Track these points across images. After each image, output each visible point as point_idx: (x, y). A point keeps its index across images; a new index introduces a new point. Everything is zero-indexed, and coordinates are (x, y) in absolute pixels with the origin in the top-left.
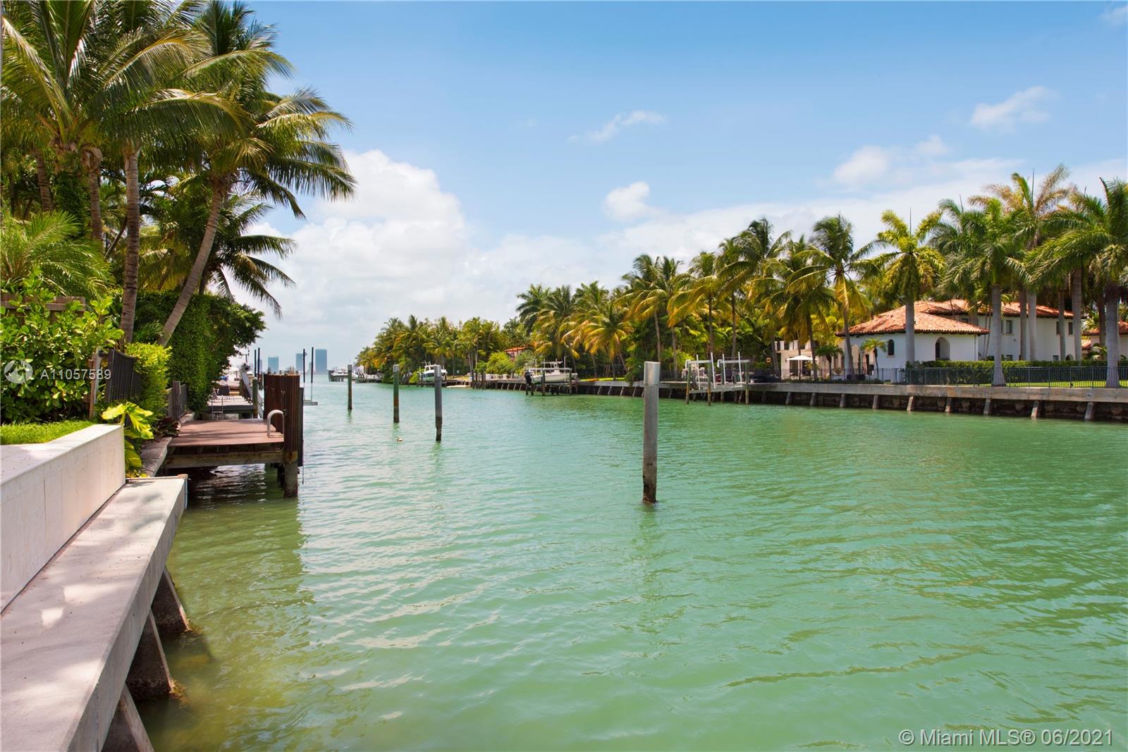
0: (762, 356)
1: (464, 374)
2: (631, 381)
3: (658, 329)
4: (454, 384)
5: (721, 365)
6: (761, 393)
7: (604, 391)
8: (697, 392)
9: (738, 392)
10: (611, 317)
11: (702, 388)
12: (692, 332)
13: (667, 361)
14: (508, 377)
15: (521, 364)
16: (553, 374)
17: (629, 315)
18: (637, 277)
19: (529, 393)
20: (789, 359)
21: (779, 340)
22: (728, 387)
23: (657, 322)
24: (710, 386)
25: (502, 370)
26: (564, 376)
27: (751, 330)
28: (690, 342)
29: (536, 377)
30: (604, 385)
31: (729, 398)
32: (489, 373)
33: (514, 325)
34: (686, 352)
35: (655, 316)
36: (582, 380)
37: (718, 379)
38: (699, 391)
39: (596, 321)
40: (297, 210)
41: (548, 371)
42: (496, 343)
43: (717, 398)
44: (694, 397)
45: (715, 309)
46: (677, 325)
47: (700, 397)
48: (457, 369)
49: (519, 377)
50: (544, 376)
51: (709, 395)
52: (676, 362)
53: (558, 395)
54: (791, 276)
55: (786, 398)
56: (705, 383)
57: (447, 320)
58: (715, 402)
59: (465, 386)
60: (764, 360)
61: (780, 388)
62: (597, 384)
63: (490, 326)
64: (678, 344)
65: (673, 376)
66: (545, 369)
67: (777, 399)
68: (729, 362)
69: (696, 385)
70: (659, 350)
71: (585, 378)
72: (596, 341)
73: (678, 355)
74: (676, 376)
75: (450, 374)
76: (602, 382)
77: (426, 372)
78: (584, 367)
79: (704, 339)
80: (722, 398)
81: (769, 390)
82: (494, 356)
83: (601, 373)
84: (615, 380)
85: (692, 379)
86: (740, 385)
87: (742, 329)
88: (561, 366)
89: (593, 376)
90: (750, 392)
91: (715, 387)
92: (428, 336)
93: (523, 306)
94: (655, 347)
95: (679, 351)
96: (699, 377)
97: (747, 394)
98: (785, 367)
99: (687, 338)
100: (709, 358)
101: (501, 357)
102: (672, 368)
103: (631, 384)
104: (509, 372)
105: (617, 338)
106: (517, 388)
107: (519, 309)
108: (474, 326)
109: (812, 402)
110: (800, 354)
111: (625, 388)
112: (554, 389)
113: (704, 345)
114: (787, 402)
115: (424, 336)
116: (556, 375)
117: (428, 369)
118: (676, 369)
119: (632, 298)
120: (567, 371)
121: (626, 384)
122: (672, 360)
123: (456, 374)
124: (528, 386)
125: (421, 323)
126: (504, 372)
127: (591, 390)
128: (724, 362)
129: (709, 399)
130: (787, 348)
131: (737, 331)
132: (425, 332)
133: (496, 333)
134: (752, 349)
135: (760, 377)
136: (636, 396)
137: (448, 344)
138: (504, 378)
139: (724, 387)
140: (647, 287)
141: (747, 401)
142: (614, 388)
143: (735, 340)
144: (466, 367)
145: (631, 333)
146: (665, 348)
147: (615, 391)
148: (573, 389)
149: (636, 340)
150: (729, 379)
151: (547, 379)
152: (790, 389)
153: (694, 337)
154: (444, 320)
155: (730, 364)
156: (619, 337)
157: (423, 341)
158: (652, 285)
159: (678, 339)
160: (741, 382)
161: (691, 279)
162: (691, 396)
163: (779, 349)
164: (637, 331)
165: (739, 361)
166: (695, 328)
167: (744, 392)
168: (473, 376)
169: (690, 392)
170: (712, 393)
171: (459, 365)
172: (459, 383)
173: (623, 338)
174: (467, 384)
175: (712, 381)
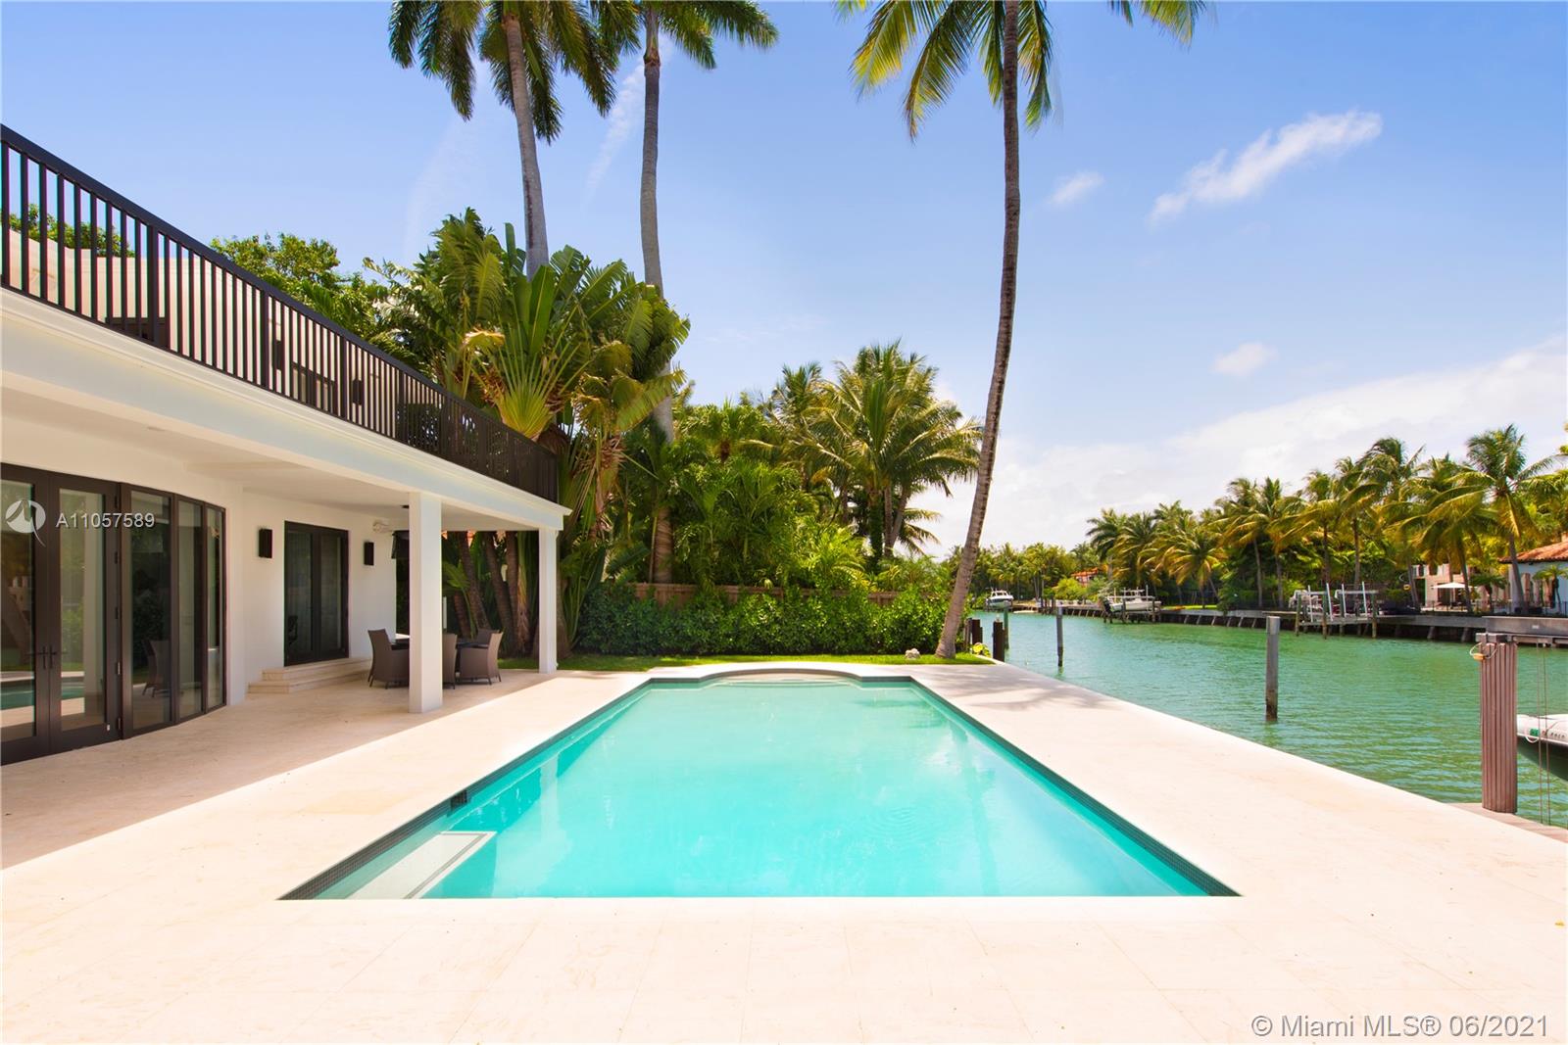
0: (1397, 582)
1: (1029, 599)
2: (1225, 611)
3: (1257, 555)
4: (1020, 609)
5: (1340, 596)
6: (1394, 626)
7: (1193, 620)
8: (1310, 624)
9: (1363, 625)
10: (1200, 542)
11: (1315, 620)
12: (1300, 557)
13: (1269, 589)
14: (1079, 603)
15: (1095, 591)
16: (1134, 602)
17: (1221, 542)
18: (1232, 502)
19: (1108, 621)
20: (1436, 587)
21: (1422, 564)
22: (1352, 619)
23: (1256, 549)
24: (1325, 618)
25: (1071, 597)
26: (1147, 604)
27: (1382, 552)
28: (1298, 568)
29: (1115, 605)
30: (1193, 613)
31: (1351, 631)
32: (1058, 598)
33: (1082, 550)
34: (1294, 580)
35: (1255, 542)
36: (1165, 608)
37: (1335, 610)
38: (1312, 623)
39: (1183, 548)
40: (948, 492)
41: (1128, 600)
42: (1061, 568)
43: (1335, 630)
44: (1305, 628)
45: (1332, 530)
46: (1283, 551)
47: (1313, 630)
48: (1021, 594)
49: (1093, 603)
50: (1124, 604)
51: (1324, 628)
52: (1281, 591)
53: (1139, 623)
54: (1435, 498)
55: (1427, 632)
56: (1319, 614)
57: (1010, 547)
58: (1331, 634)
59: (1032, 611)
60: (1401, 586)
61: (1420, 621)
62: (1183, 612)
63: (1054, 551)
64: (1282, 570)
65: (1278, 605)
66: (1125, 597)
67: (1417, 634)
68: (1350, 592)
69: (1308, 617)
70: (1259, 578)
71: (1171, 605)
72: (1182, 568)
73: (1284, 582)
74: (1282, 606)
75: (1015, 599)
76: (1189, 609)
77: (992, 598)
78: (1167, 594)
79: (1316, 565)
80: (1341, 630)
81: (1403, 623)
82: (1064, 581)
83: (1187, 600)
84: (1204, 608)
85: (1302, 610)
86: (1365, 617)
87: (1370, 551)
88: (1142, 594)
89: (1177, 604)
90: (1378, 625)
91: (1332, 618)
92: (992, 563)
93: (1093, 531)
94: (1255, 574)
95: (1285, 579)
96: (1310, 606)
97: (1374, 627)
98: (1431, 595)
99: (1295, 565)
100: (1324, 589)
101: (1070, 584)
102: (1277, 597)
103: (1226, 613)
104: (1081, 599)
105: (1208, 565)
106: (1090, 615)
107: (1089, 533)
108: (1038, 551)
109: (1463, 638)
110: (1452, 581)
111: (1218, 617)
112: (1137, 618)
113: (1317, 571)
114: (1429, 637)
115: (989, 563)
116: (1137, 603)
117: (994, 595)
118: (1281, 599)
119: (1226, 524)
120: (1150, 600)
121: (1220, 614)
122: (1276, 588)
123: (1021, 599)
124: (1105, 613)
125: (984, 550)
126: (1074, 598)
127: (1176, 618)
128: (1343, 592)
129: (1324, 632)
130: (1433, 571)
131: (1361, 555)
132: (989, 559)
133: (1062, 558)
134: (1384, 574)
135: (1392, 609)
136: (1230, 625)
137: (1012, 570)
138: (1075, 603)
139: (1343, 619)
140: (1246, 513)
141: (1374, 635)
142: (1204, 617)
143: (1358, 566)
144: (1029, 593)
145: (1225, 559)
146: (1267, 575)
147: (1206, 620)
148: (1157, 617)
149: (1231, 567)
150: (1350, 610)
151: (1127, 608)
152: (1434, 622)
153: (1303, 563)
154: (1007, 546)
155: (1352, 596)
156: (1211, 564)
157: (987, 567)
158: (1251, 509)
159: (1283, 564)
160: (1366, 614)
161: (1303, 503)
162: (1301, 628)
163: (1422, 573)
164: (1232, 558)
165: (1364, 592)
166: (1305, 553)
167: (1371, 625)
168: (1042, 602)
169: (1301, 624)
170: (1328, 626)
171: (1023, 591)
172: (1025, 608)
173: (1215, 565)
174: (1034, 609)
175: (1328, 612)
